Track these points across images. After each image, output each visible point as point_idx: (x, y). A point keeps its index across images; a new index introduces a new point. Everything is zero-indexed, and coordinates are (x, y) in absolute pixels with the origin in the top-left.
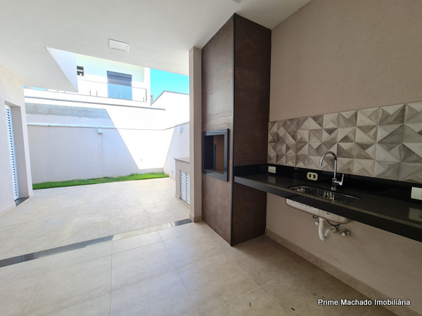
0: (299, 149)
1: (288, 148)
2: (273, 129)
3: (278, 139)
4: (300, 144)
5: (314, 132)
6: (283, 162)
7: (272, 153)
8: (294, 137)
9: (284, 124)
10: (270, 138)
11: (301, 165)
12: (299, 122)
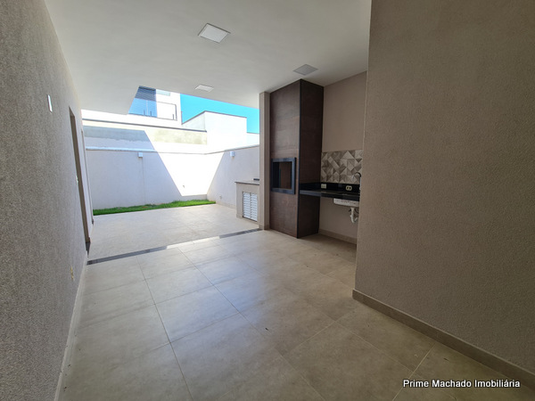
0: (341, 172)
1: (334, 171)
2: (325, 158)
3: (328, 165)
4: (342, 168)
5: (351, 161)
6: (331, 180)
7: (323, 174)
8: (338, 164)
9: (332, 155)
10: (322, 164)
11: (342, 182)
12: (341, 154)
